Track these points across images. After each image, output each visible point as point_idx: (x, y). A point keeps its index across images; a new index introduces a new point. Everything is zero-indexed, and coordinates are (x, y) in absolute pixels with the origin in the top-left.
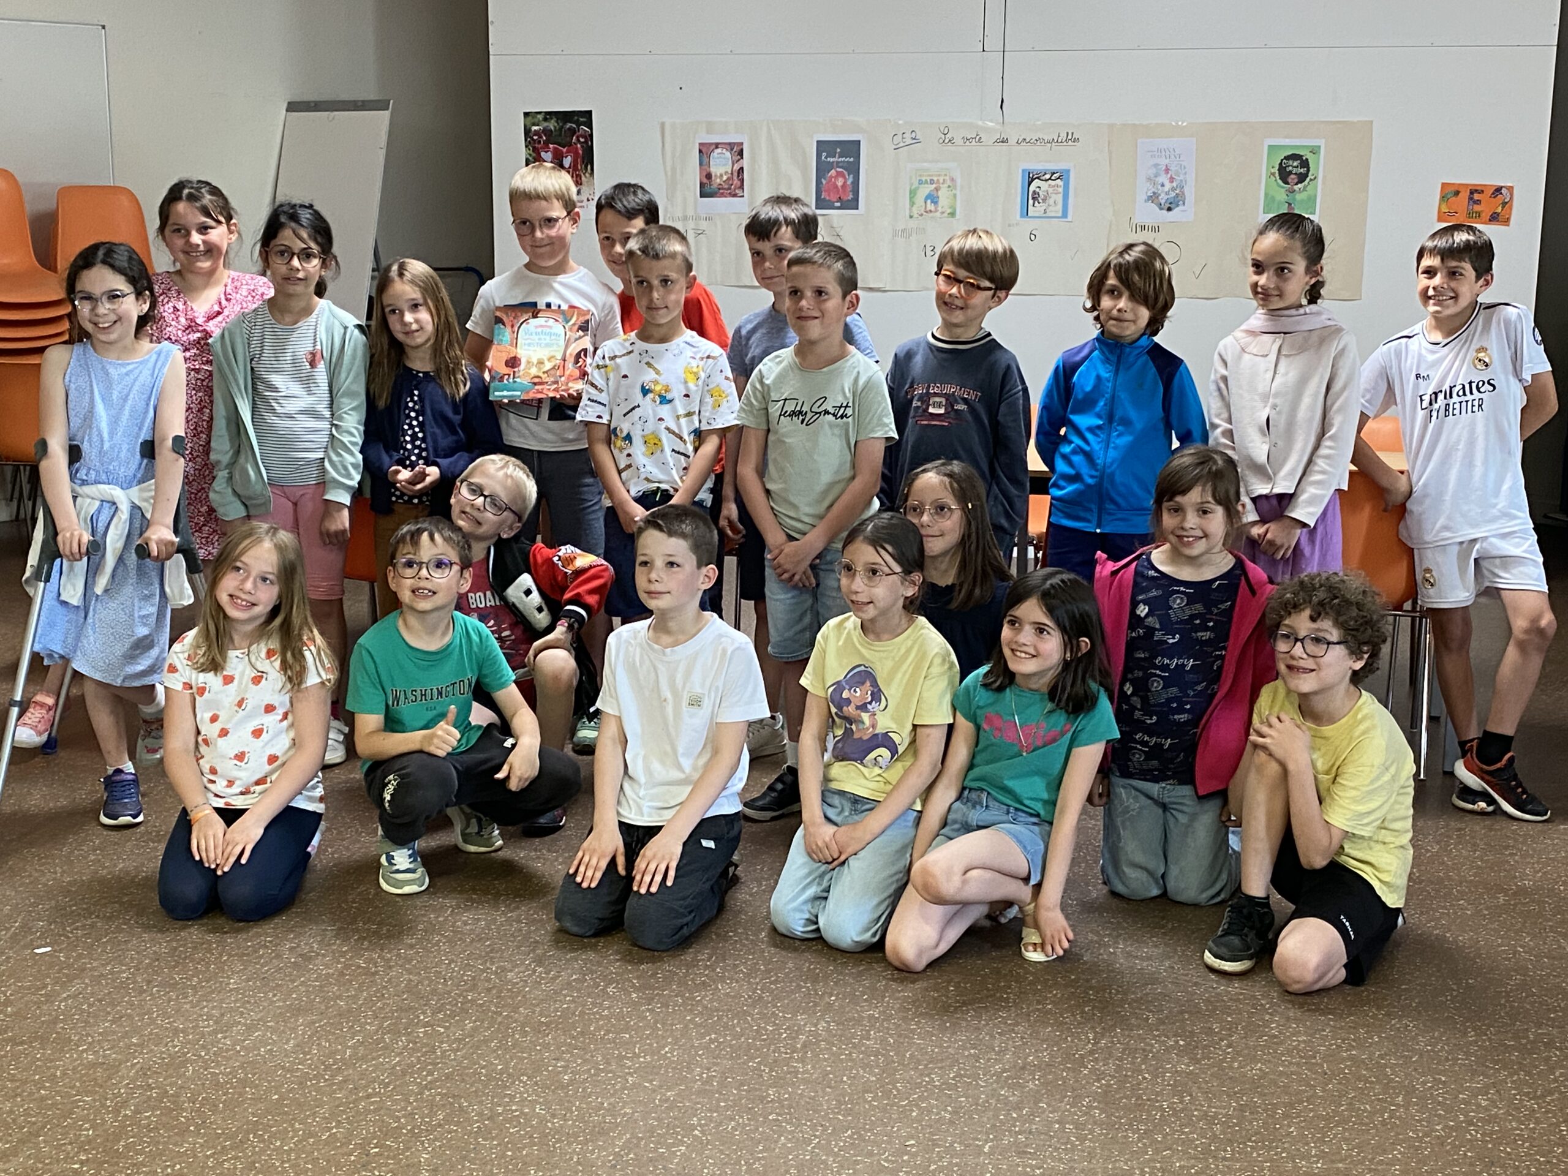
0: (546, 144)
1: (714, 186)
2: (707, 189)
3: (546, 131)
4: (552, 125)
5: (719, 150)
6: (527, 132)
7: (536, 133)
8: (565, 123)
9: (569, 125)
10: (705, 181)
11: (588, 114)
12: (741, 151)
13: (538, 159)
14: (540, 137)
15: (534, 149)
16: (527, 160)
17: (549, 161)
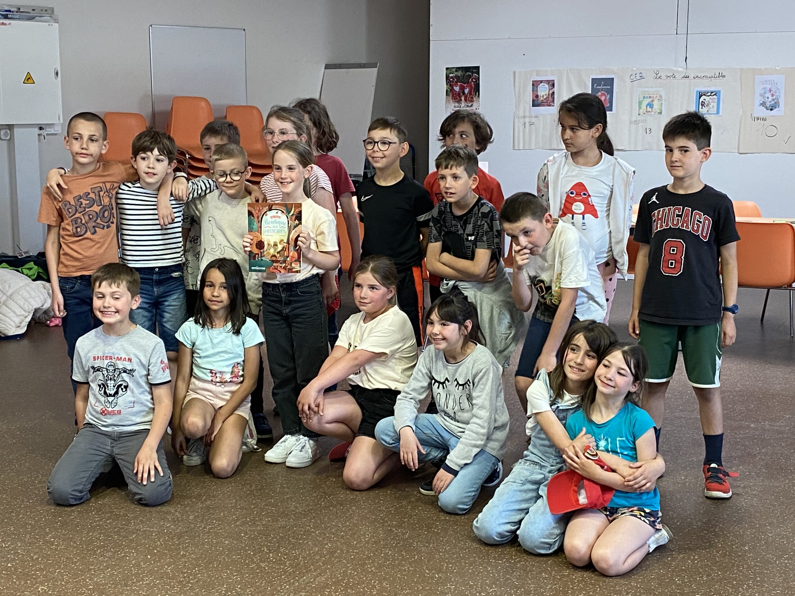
0: (457, 82)
2: (536, 103)
3: (457, 77)
5: (542, 84)
7: (452, 77)
8: (466, 72)
9: (468, 73)
10: (535, 99)
11: (478, 68)
12: (554, 84)
13: (452, 90)
14: (454, 79)
15: (450, 85)
16: (447, 90)
17: (458, 90)
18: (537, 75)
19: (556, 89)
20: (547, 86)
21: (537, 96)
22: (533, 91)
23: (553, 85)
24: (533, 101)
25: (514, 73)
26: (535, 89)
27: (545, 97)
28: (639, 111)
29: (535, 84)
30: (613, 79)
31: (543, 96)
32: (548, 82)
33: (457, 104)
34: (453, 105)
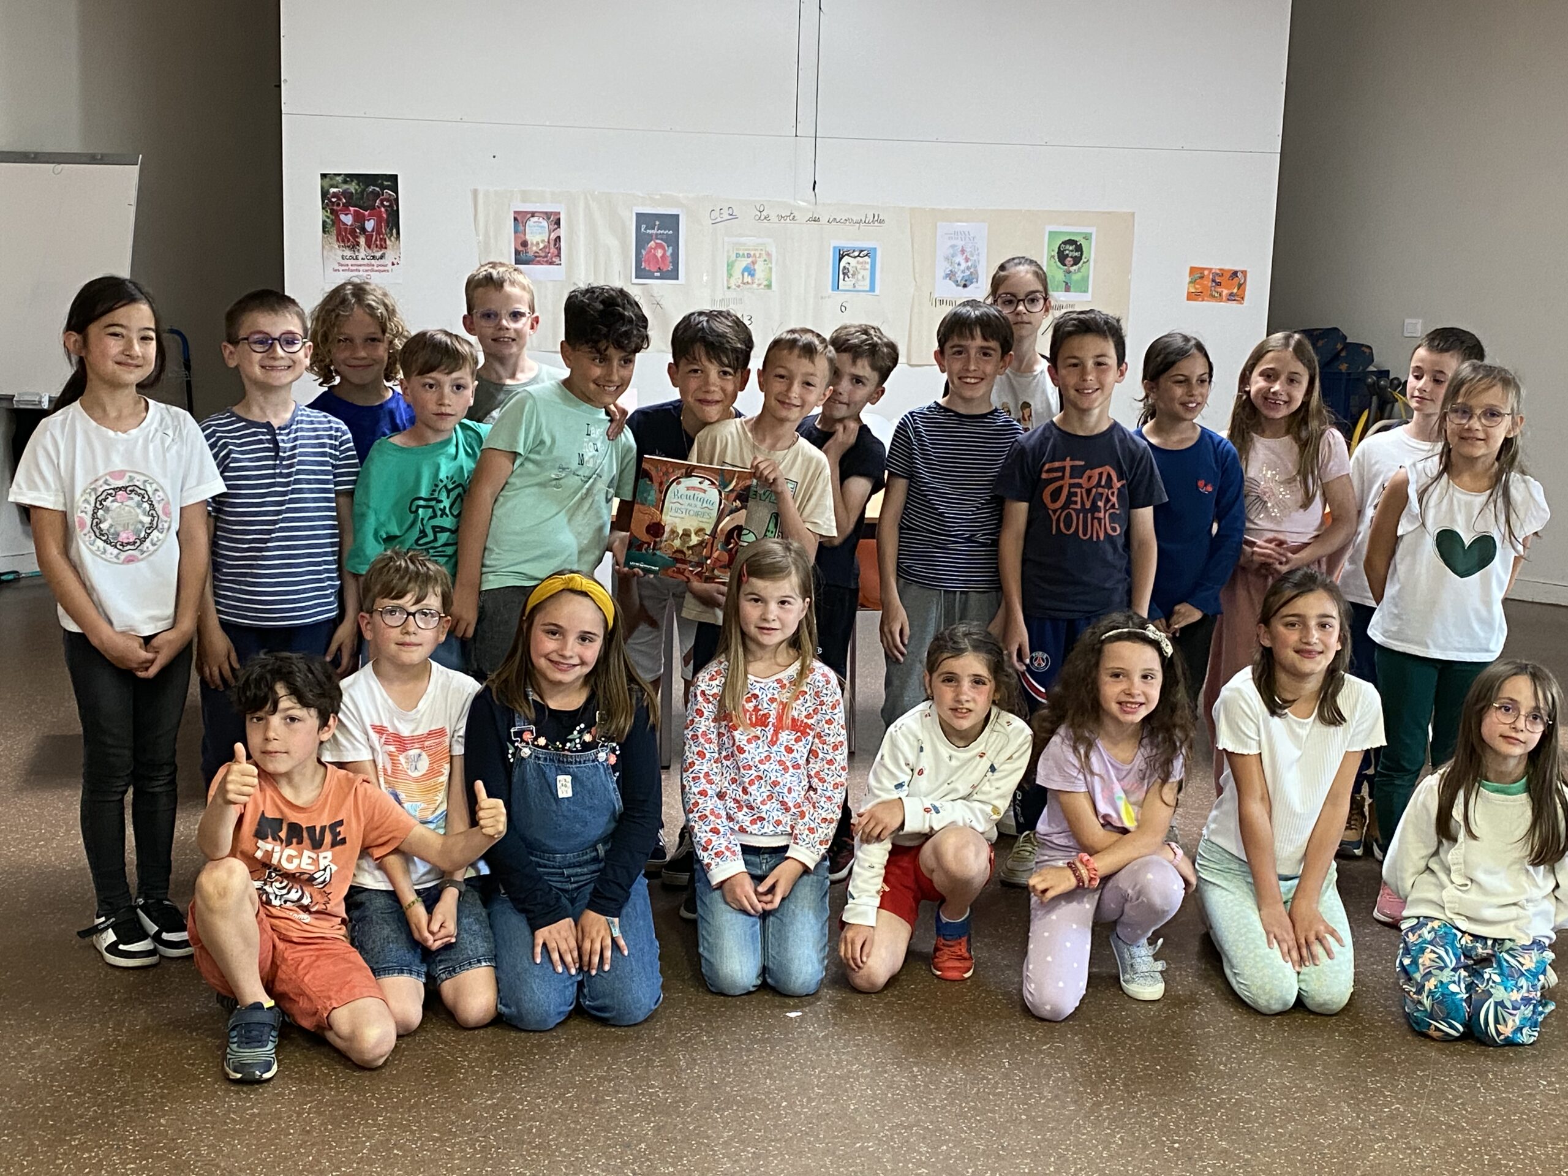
0: (346, 206)
1: (531, 254)
2: (523, 256)
3: (346, 194)
5: (535, 219)
7: (335, 195)
8: (368, 186)
9: (372, 188)
10: (520, 248)
11: (394, 178)
12: (559, 220)
13: (336, 221)
14: (340, 199)
15: (333, 212)
16: (324, 223)
17: (349, 223)
19: (563, 232)
20: (545, 224)
21: (525, 244)
22: (516, 232)
23: (558, 223)
24: (517, 252)
26: (521, 228)
27: (541, 246)
28: (728, 281)
29: (520, 219)
30: (678, 216)
31: (538, 244)
32: (547, 215)
33: (348, 253)
34: (340, 253)
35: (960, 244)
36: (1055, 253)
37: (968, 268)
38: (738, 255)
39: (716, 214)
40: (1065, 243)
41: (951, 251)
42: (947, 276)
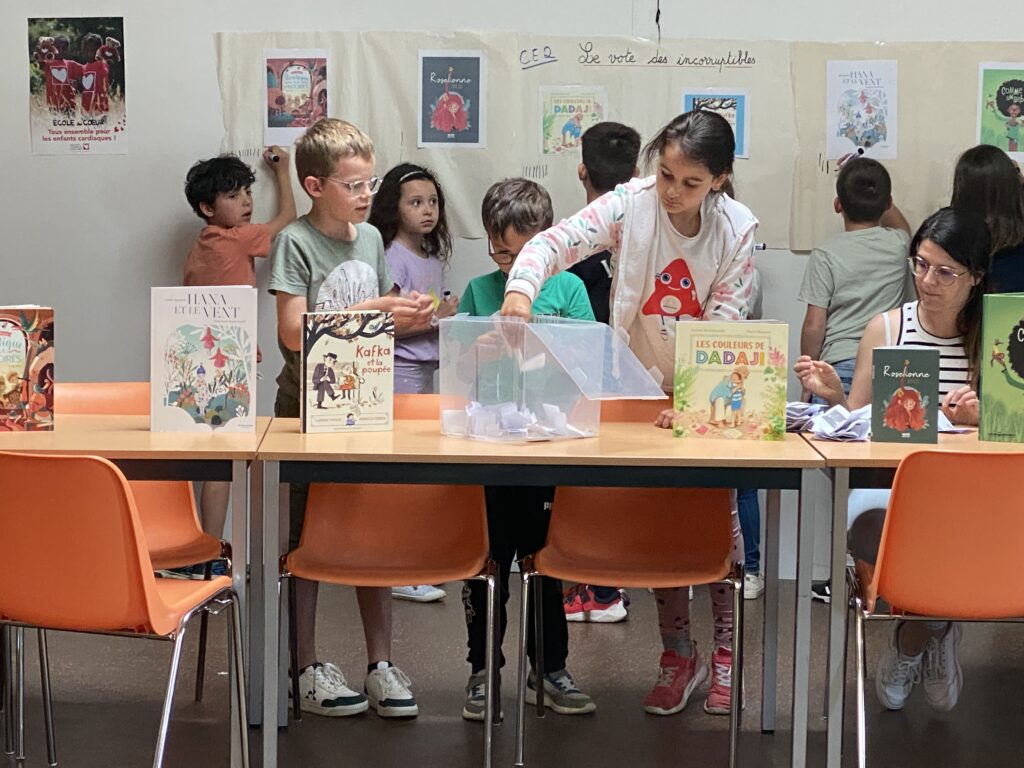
0: (59, 58)
1: (288, 113)
2: (278, 116)
3: (59, 43)
4: (67, 35)
5: (295, 68)
6: (33, 44)
7: (45, 44)
8: (86, 33)
9: (90, 35)
10: (275, 106)
11: (118, 22)
12: (324, 69)
13: (47, 78)
14: (51, 50)
15: (43, 66)
16: (32, 79)
17: (63, 80)
18: (279, 46)
19: (330, 84)
20: (306, 74)
21: (280, 100)
22: (270, 86)
23: (323, 72)
24: (271, 111)
25: (219, 37)
26: (276, 80)
27: (302, 102)
28: (544, 142)
29: (275, 69)
30: (478, 59)
31: (297, 100)
32: (309, 63)
33: (61, 117)
34: (51, 118)
35: (858, 88)
36: (994, 99)
37: (872, 121)
38: (557, 109)
39: (527, 56)
40: (1007, 85)
41: (848, 98)
42: (843, 131)
